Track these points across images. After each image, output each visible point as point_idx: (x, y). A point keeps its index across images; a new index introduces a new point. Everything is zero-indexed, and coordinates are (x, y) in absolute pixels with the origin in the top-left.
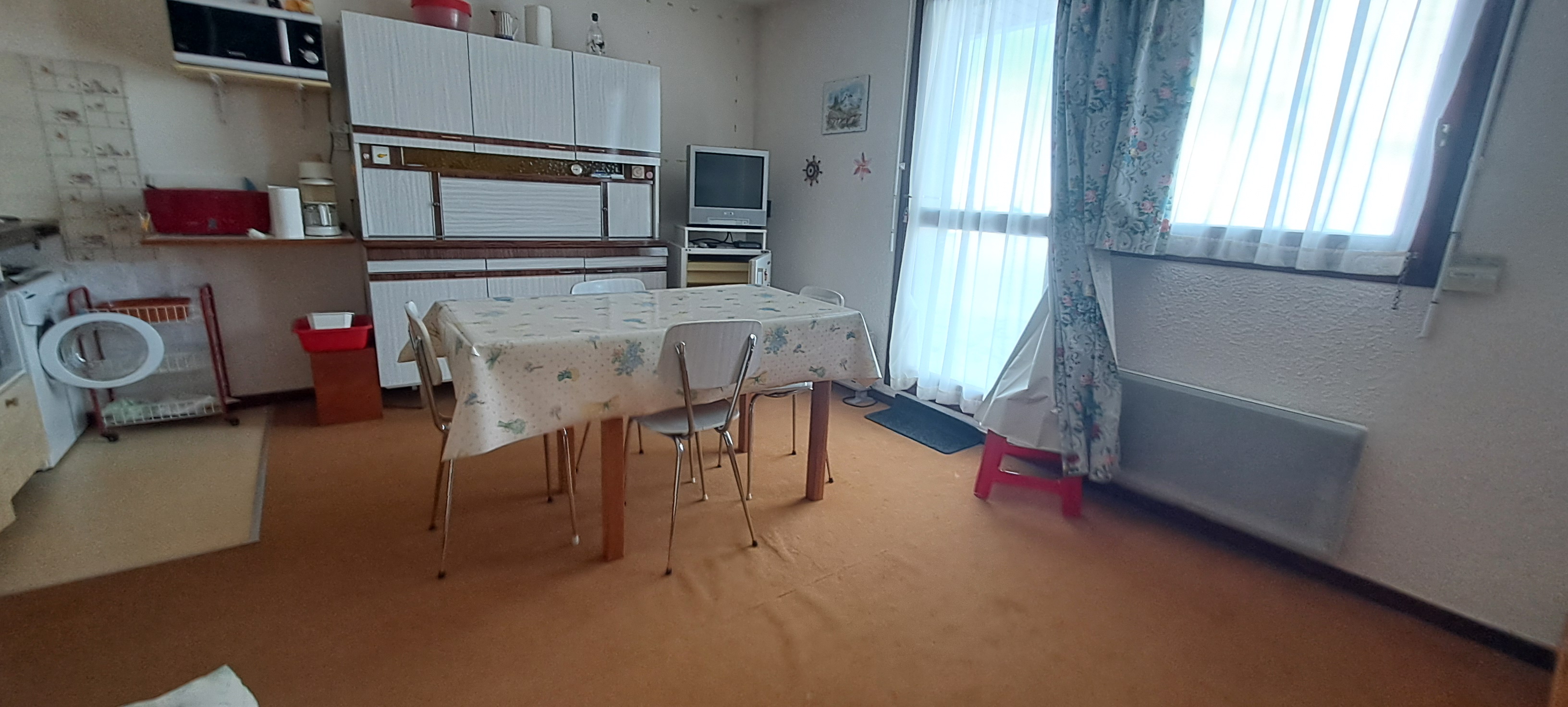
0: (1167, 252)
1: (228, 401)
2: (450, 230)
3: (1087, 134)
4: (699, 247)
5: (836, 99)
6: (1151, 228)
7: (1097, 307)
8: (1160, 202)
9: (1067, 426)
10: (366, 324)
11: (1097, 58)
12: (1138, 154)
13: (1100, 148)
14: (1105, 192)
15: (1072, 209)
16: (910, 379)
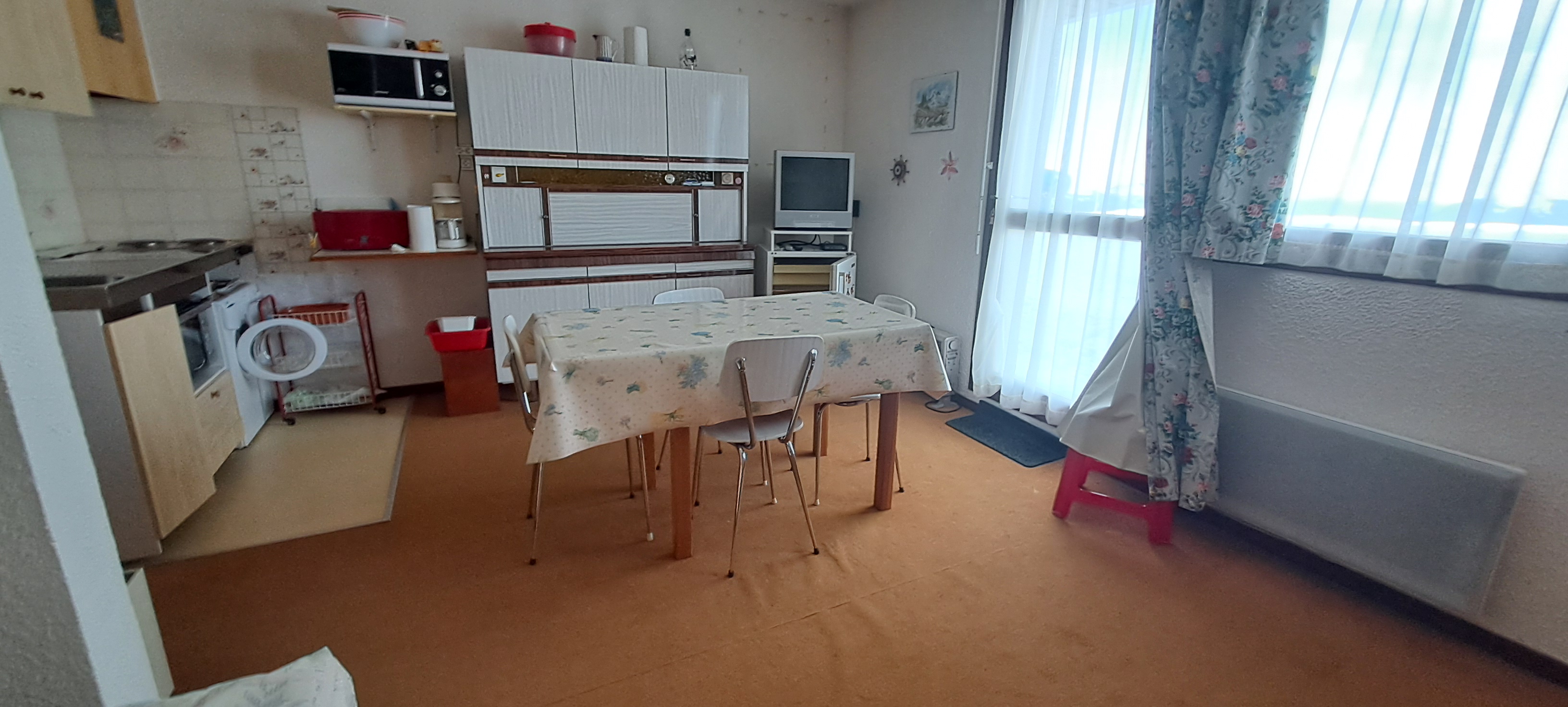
0: (1280, 261)
1: (378, 392)
2: (558, 240)
3: (1187, 132)
4: (785, 250)
5: (924, 98)
6: (1260, 234)
7: (1194, 320)
8: (1270, 206)
9: (1155, 448)
10: (486, 327)
11: (1199, 47)
12: (1246, 152)
13: (1200, 147)
14: (1206, 196)
15: (1168, 214)
16: (994, 386)
